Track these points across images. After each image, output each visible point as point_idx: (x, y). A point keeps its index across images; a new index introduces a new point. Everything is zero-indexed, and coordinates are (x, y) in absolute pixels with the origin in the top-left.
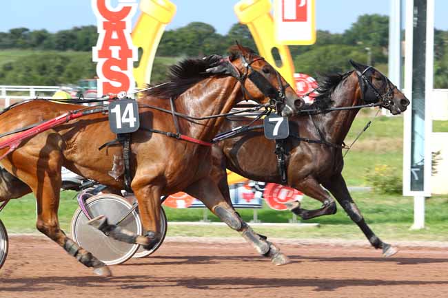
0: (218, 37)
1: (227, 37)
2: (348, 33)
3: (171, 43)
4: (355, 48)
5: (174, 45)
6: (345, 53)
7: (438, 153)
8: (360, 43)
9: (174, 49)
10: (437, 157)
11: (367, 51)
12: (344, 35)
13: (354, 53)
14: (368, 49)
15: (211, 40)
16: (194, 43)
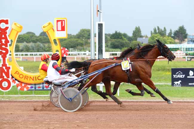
0: (36, 36)
1: (38, 37)
2: (77, 35)
3: (21, 39)
4: (80, 39)
5: (22, 39)
6: (76, 41)
9: (22, 40)
12: (76, 35)
13: (79, 41)
14: (84, 40)
15: (34, 37)
16: (28, 38)
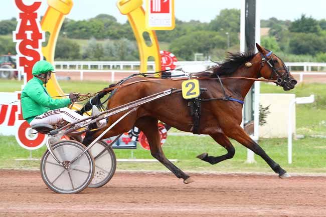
0: (118, 25)
1: (124, 25)
2: (213, 22)
3: (84, 29)
4: (218, 33)
5: (86, 31)
6: (211, 36)
7: (267, 108)
8: (222, 29)
9: (86, 33)
10: (266, 111)
11: (227, 35)
12: (210, 23)
13: (217, 37)
14: (227, 33)
15: (113, 27)
16: (100, 29)
